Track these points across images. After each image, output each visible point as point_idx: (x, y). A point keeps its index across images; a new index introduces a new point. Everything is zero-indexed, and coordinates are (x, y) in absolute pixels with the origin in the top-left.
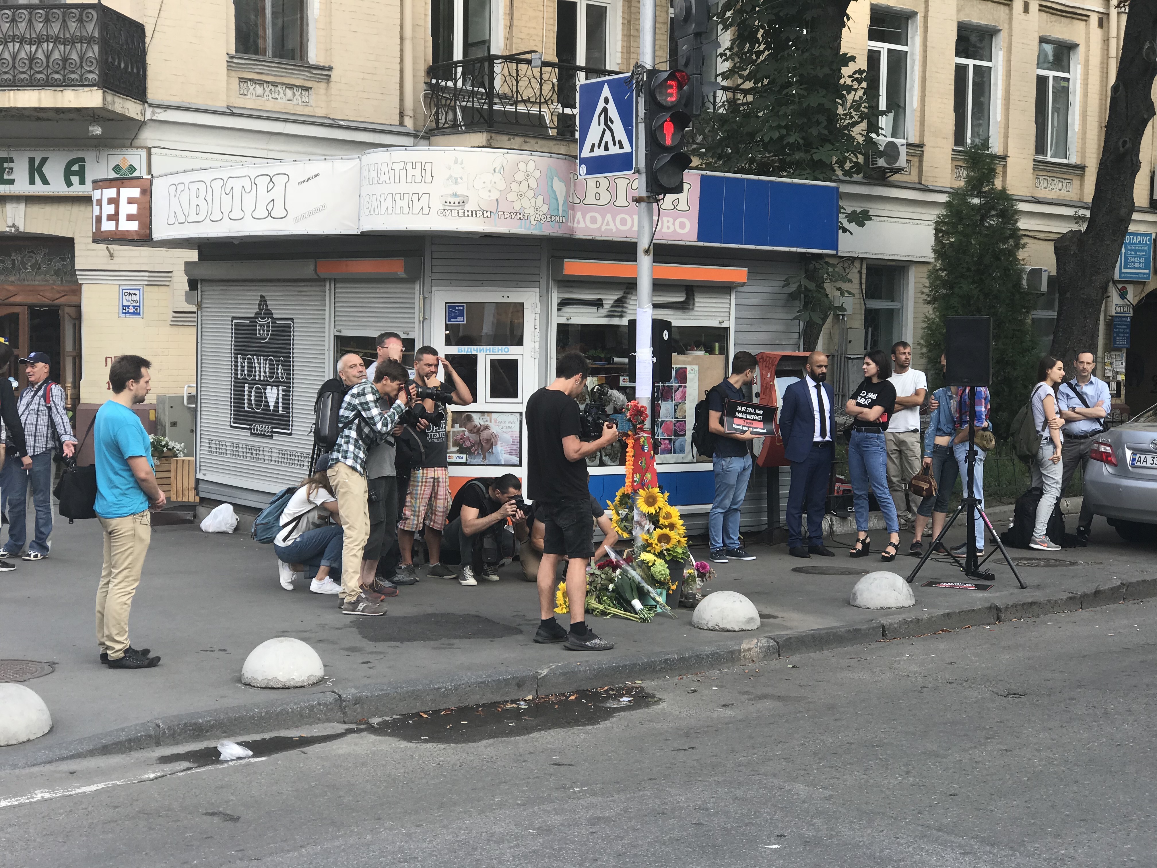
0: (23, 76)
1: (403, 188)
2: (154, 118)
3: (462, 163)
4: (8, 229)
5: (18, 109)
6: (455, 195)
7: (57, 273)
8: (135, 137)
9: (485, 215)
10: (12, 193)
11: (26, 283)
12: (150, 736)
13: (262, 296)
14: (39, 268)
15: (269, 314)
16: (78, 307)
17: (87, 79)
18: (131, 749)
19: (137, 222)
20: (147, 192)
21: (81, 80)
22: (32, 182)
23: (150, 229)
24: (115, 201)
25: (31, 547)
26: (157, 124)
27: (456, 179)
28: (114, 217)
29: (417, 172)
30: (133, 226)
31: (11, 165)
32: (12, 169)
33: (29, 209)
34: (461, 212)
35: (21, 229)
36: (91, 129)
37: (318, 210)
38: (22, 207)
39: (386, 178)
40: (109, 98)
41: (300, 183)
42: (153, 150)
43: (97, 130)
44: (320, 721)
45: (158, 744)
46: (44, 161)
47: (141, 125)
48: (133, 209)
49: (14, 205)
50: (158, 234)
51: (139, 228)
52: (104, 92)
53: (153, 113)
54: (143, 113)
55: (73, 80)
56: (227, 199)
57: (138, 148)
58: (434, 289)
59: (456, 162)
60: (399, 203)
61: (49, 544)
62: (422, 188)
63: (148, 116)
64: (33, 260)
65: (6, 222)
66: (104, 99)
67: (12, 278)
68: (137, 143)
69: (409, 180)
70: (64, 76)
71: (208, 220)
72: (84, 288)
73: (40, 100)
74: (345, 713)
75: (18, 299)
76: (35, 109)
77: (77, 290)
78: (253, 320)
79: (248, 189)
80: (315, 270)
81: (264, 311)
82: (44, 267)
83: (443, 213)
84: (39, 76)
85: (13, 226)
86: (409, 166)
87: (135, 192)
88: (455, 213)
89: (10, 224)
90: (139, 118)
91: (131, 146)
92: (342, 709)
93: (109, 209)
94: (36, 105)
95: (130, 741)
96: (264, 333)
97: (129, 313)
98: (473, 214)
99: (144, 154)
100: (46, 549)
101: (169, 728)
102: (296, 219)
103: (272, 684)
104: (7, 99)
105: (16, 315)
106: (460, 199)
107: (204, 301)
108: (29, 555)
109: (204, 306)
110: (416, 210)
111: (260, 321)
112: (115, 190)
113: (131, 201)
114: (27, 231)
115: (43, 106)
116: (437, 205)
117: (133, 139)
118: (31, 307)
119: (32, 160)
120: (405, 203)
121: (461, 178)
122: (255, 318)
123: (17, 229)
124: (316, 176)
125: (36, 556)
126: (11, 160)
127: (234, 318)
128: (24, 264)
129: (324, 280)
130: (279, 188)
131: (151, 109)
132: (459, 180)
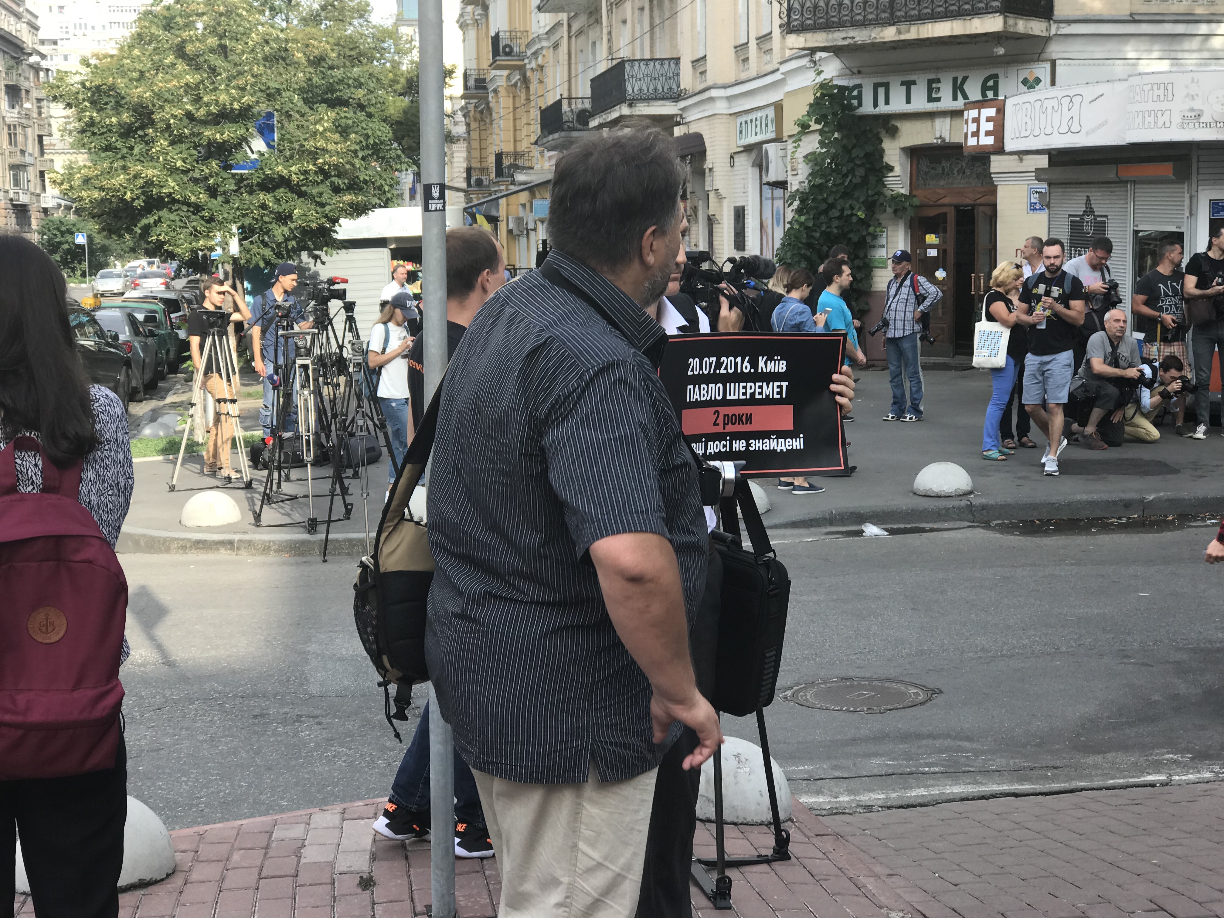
0: (939, 9)
1: (1150, 106)
2: (1059, 33)
3: (1197, 82)
4: (935, 141)
5: (936, 38)
6: (1192, 110)
7: (978, 177)
8: (1042, 51)
9: (1219, 125)
10: (939, 109)
11: (954, 186)
12: (825, 519)
13: (1088, 197)
14: (964, 173)
15: (1092, 212)
16: (994, 206)
17: (992, 7)
18: (812, 526)
19: (993, 137)
20: (1001, 111)
21: (987, 8)
22: (955, 98)
23: (1003, 143)
24: (977, 120)
25: (909, 412)
26: (1061, 38)
27: (1193, 96)
28: (976, 134)
29: (1161, 92)
30: (990, 141)
31: (939, 85)
32: (939, 88)
33: (953, 122)
34: (1197, 124)
35: (947, 140)
36: (995, 50)
37: (1102, 125)
38: (948, 120)
39: (1138, 98)
40: (1011, 21)
41: (1090, 102)
42: (1058, 62)
43: (1001, 51)
44: (954, 519)
45: (831, 524)
46: (965, 79)
47: (1047, 40)
48: (990, 126)
49: (942, 119)
50: (1008, 147)
51: (995, 142)
52: (1005, 17)
53: (1058, 28)
54: (1048, 29)
55: (980, 9)
56: (1043, 116)
57: (1043, 61)
58: (1200, 188)
59: (1193, 81)
60: (1148, 119)
61: (922, 408)
62: (1165, 105)
63: (1053, 32)
64: (959, 166)
65: (935, 134)
66: (1005, 23)
67: (942, 183)
68: (1043, 56)
69: (1155, 99)
70: (973, 6)
71: (1031, 136)
72: (999, 189)
73: (952, 29)
74: (974, 516)
75: (946, 201)
76: (950, 37)
77: (993, 191)
78: (1081, 217)
79: (1056, 109)
80: (1117, 174)
81: (1089, 211)
82: (968, 172)
83: (1182, 126)
84: (952, 8)
85: (941, 137)
86: (1155, 87)
87: (991, 112)
88: (1191, 125)
89: (938, 136)
90: (1045, 34)
91: (1038, 60)
92: (972, 512)
93: (973, 127)
94: (950, 34)
95: (811, 520)
96: (1089, 229)
97: (1035, 209)
98: (1207, 125)
99: (1048, 66)
100: (920, 412)
101: (839, 515)
102: (1088, 134)
103: (929, 493)
104: (926, 31)
105: (945, 214)
106: (1196, 113)
107: (1052, 201)
108: (906, 418)
109: (1051, 205)
110: (1160, 124)
111: (1087, 219)
112: (977, 110)
113: (988, 120)
114: (952, 141)
115: (955, 34)
116: (1177, 119)
117: (1040, 54)
118: (957, 207)
119: (955, 80)
120: (1151, 119)
121: (1197, 95)
122: (1083, 215)
123: (943, 140)
124: (1101, 95)
125: (911, 418)
126: (939, 81)
127: (1070, 216)
128: (952, 170)
129: (1126, 182)
130: (1076, 107)
131: (1056, 25)
132: (1195, 97)
